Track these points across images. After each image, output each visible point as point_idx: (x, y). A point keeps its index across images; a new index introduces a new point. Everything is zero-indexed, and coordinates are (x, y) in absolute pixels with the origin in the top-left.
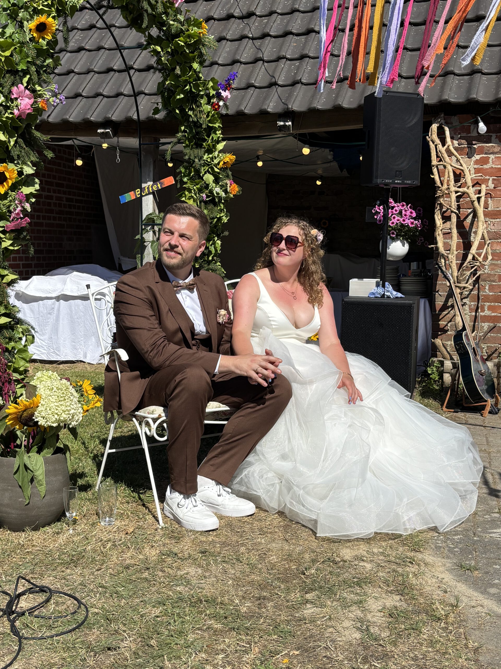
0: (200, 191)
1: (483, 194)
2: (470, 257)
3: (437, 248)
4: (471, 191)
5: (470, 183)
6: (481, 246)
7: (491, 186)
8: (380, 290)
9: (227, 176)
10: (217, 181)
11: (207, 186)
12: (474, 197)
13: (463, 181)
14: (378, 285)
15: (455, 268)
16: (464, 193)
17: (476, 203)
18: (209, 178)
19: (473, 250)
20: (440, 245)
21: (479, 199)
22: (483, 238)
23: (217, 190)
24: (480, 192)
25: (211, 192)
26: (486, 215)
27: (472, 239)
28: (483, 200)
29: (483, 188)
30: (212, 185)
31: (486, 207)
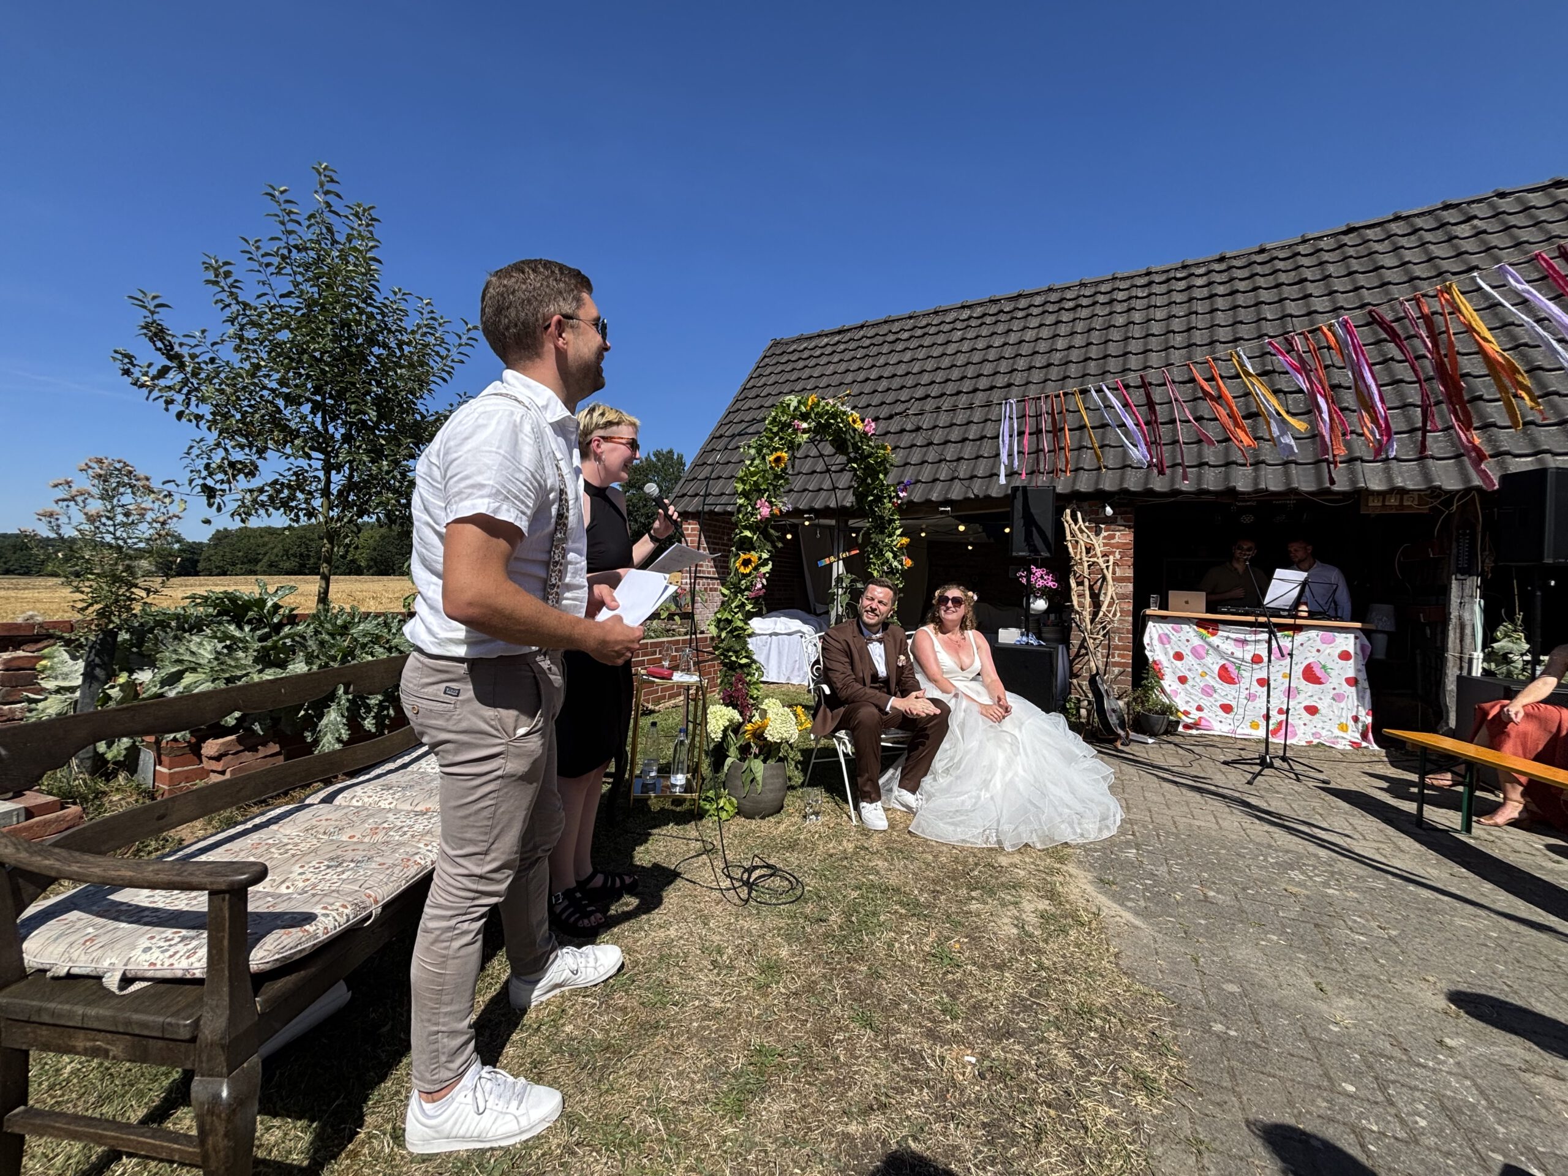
0: (883, 564)
1: (1111, 563)
2: (1101, 614)
3: (1073, 606)
4: (1101, 561)
5: (1099, 555)
6: (1110, 605)
7: (1118, 556)
8: (1025, 639)
9: (903, 554)
10: (895, 557)
11: (888, 561)
12: (1104, 566)
13: (1092, 553)
14: (1022, 634)
15: (1088, 621)
16: (1094, 563)
17: (1105, 571)
18: (889, 555)
19: (1104, 608)
20: (1075, 603)
21: (1107, 567)
22: (1112, 598)
23: (895, 563)
24: (1108, 561)
25: (891, 565)
26: (1114, 580)
27: (1101, 598)
28: (1111, 568)
29: (1111, 558)
30: (891, 560)
31: (1114, 573)
